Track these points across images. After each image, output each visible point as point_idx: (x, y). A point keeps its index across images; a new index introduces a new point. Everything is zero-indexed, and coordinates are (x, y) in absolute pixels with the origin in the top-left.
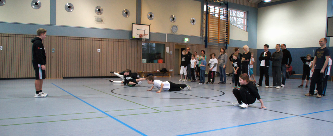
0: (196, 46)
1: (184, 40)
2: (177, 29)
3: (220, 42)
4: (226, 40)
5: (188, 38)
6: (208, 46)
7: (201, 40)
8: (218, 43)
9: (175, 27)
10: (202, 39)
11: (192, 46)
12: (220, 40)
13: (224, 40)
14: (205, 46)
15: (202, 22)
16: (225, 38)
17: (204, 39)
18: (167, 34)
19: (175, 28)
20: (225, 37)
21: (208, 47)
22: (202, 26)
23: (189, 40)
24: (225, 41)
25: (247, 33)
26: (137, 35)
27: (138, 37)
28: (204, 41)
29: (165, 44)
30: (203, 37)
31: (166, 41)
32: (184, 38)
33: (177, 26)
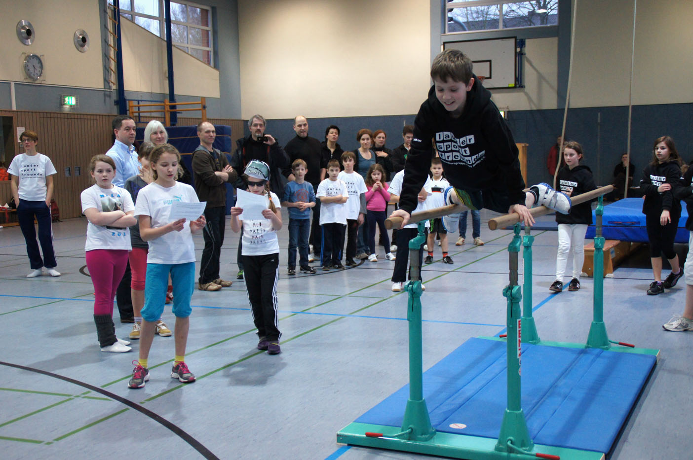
0: (95, 121)
1: (62, 103)
2: (42, 67)
5: (73, 96)
7: (107, 99)
9: (36, 59)
10: (110, 96)
11: (86, 120)
15: (105, 42)
17: (114, 97)
18: (15, 83)
19: (35, 62)
22: (106, 56)
23: (76, 100)
25: (216, 73)
28: (115, 102)
29: (12, 117)
30: (112, 90)
31: (14, 108)
32: (63, 97)
33: (41, 58)
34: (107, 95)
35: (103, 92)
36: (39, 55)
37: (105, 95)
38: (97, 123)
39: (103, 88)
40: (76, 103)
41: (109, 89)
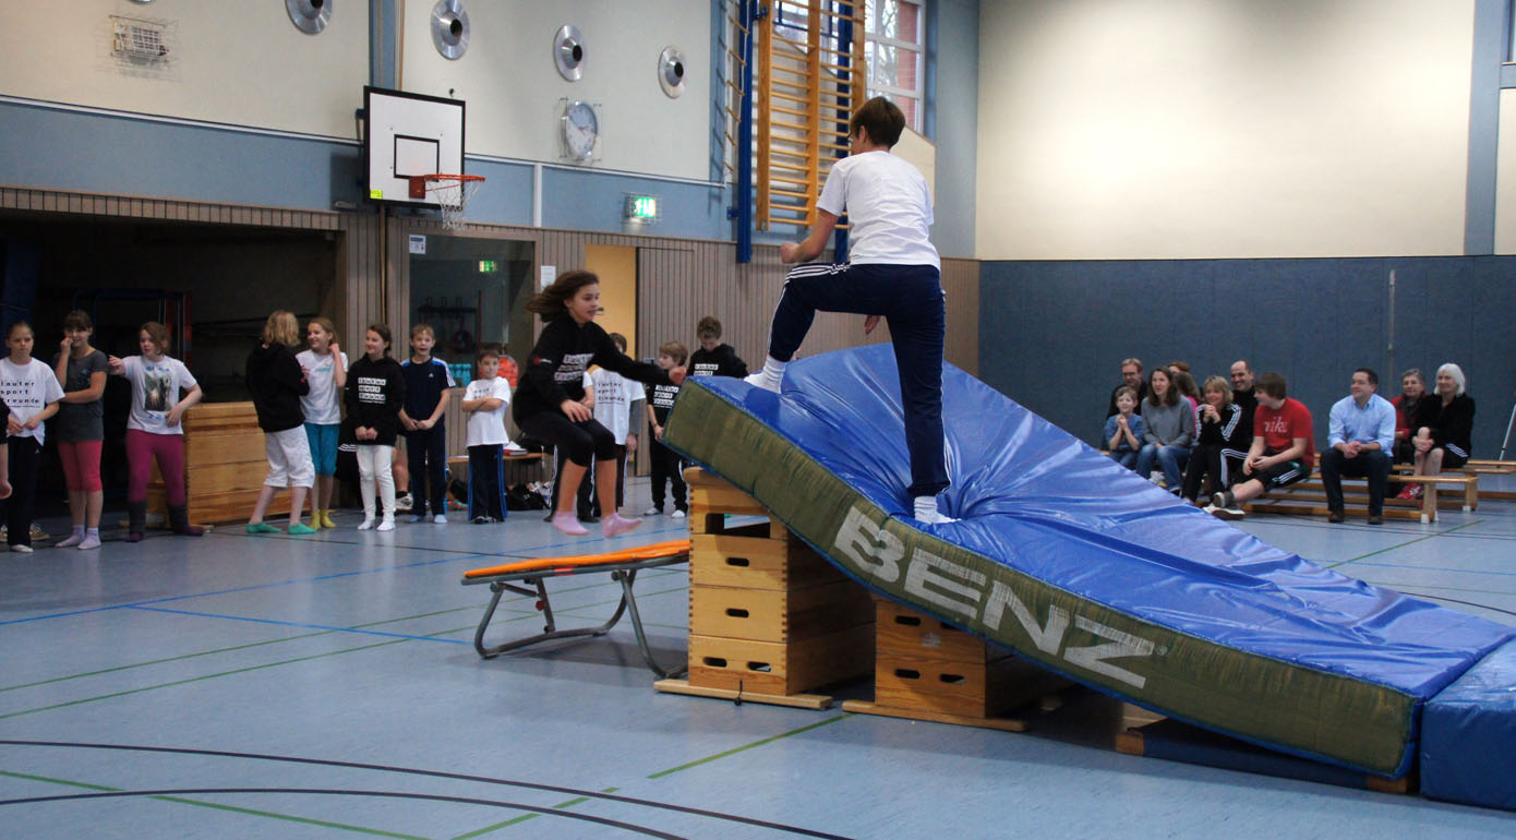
0: (689, 254)
1: (627, 212)
2: (595, 131)
5: (652, 197)
6: (750, 250)
7: (715, 204)
9: (584, 112)
10: (719, 198)
11: (671, 254)
14: (734, 248)
15: (718, 73)
17: (728, 201)
18: (544, 167)
19: (584, 118)
21: (755, 258)
22: (717, 106)
23: (657, 207)
25: (929, 150)
26: (396, 176)
27: (399, 192)
28: (729, 212)
29: (533, 243)
30: (725, 185)
31: (538, 224)
32: (632, 199)
33: (597, 111)
34: (714, 195)
36: (591, 103)
37: (711, 196)
38: (693, 255)
39: (708, 179)
40: (657, 212)
41: (719, 182)
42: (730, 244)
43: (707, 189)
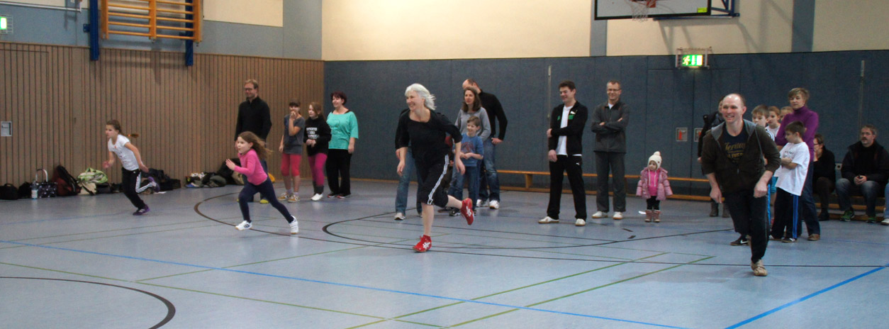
0: (44, 55)
3: (159, 31)
4: (189, 25)
5: (5, 16)
6: (103, 52)
7: (71, 22)
8: (150, 37)
10: (75, 18)
11: (26, 54)
12: (159, 23)
13: (178, 24)
14: (88, 52)
16: (184, 16)
17: (83, 20)
20: (183, 11)
21: (105, 57)
23: (8, 23)
24: (184, 29)
28: (85, 28)
30: (80, 10)
34: (69, 16)
35: (63, 13)
37: (67, 17)
38: (47, 56)
39: (63, 5)
40: (8, 26)
41: (75, 8)
42: (84, 48)
43: (64, 12)
